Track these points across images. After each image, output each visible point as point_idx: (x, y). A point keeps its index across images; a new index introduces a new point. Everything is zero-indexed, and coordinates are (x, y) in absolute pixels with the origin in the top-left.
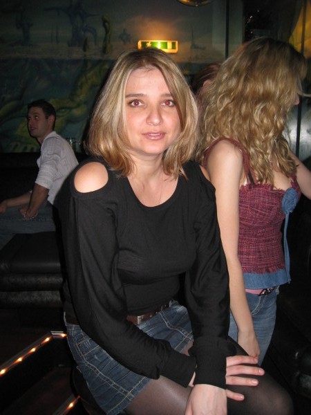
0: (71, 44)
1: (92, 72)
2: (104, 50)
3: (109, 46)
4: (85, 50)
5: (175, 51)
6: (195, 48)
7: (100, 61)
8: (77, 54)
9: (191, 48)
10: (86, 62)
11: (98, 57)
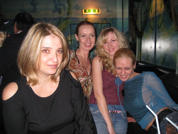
0: (54, 11)
1: (63, 23)
2: (68, 13)
3: (70, 11)
4: (60, 13)
5: (99, 13)
6: (108, 11)
7: (66, 18)
8: (57, 15)
9: (107, 11)
10: (60, 19)
11: (65, 17)
